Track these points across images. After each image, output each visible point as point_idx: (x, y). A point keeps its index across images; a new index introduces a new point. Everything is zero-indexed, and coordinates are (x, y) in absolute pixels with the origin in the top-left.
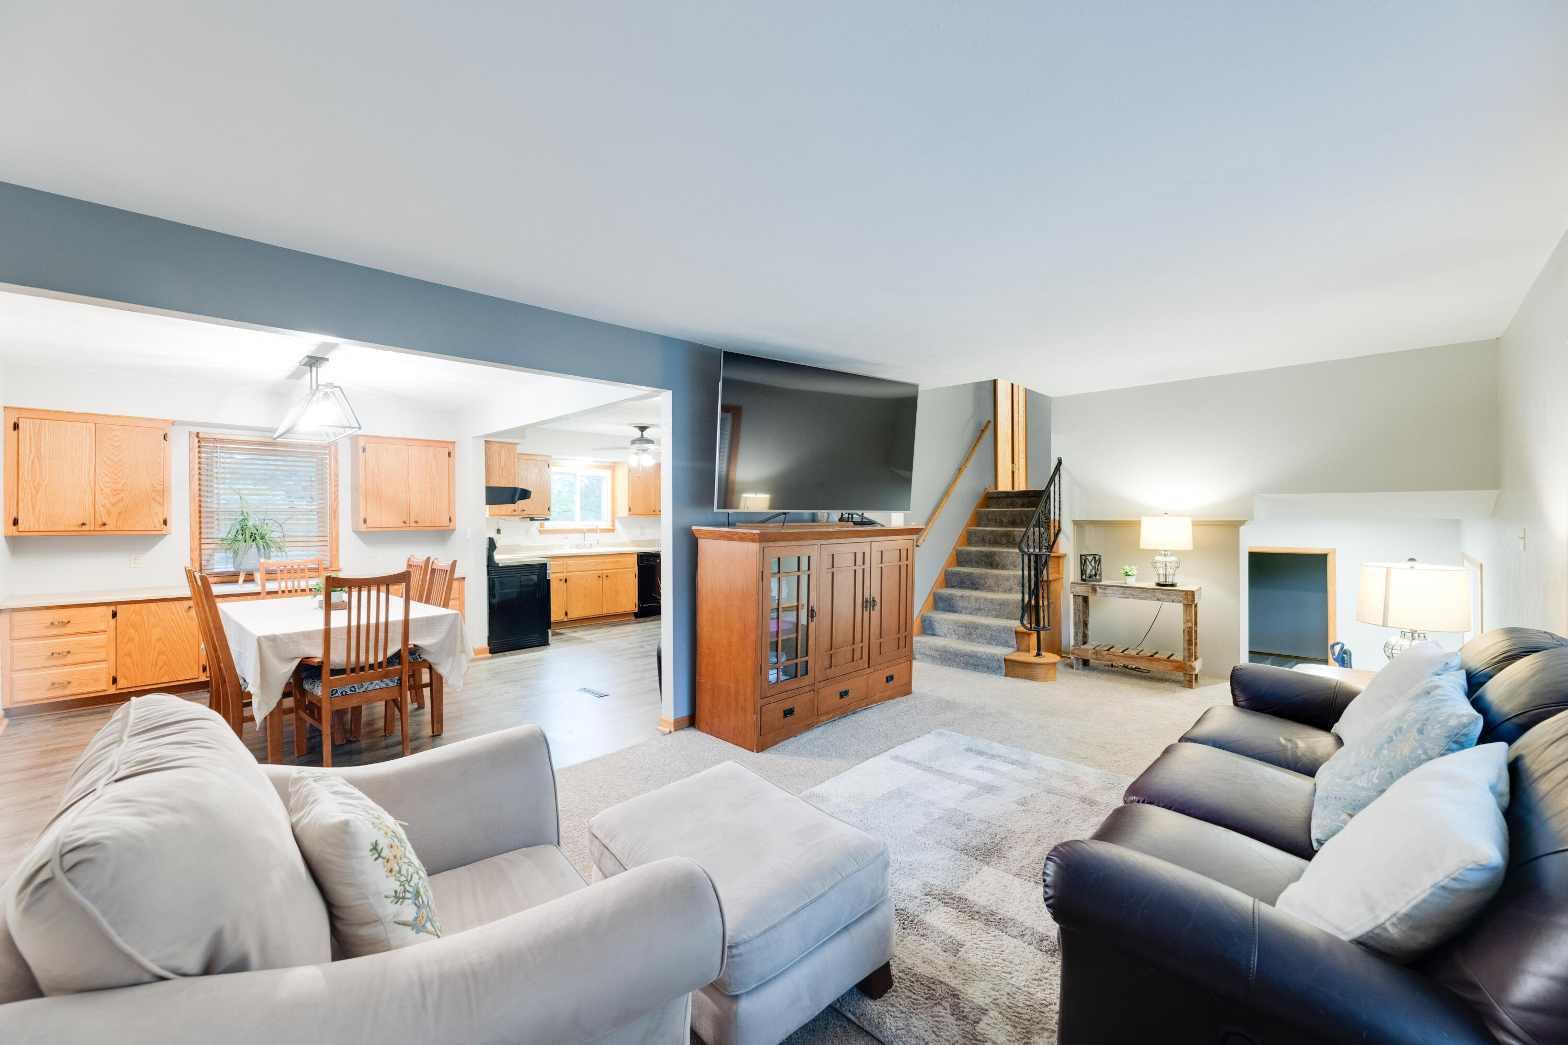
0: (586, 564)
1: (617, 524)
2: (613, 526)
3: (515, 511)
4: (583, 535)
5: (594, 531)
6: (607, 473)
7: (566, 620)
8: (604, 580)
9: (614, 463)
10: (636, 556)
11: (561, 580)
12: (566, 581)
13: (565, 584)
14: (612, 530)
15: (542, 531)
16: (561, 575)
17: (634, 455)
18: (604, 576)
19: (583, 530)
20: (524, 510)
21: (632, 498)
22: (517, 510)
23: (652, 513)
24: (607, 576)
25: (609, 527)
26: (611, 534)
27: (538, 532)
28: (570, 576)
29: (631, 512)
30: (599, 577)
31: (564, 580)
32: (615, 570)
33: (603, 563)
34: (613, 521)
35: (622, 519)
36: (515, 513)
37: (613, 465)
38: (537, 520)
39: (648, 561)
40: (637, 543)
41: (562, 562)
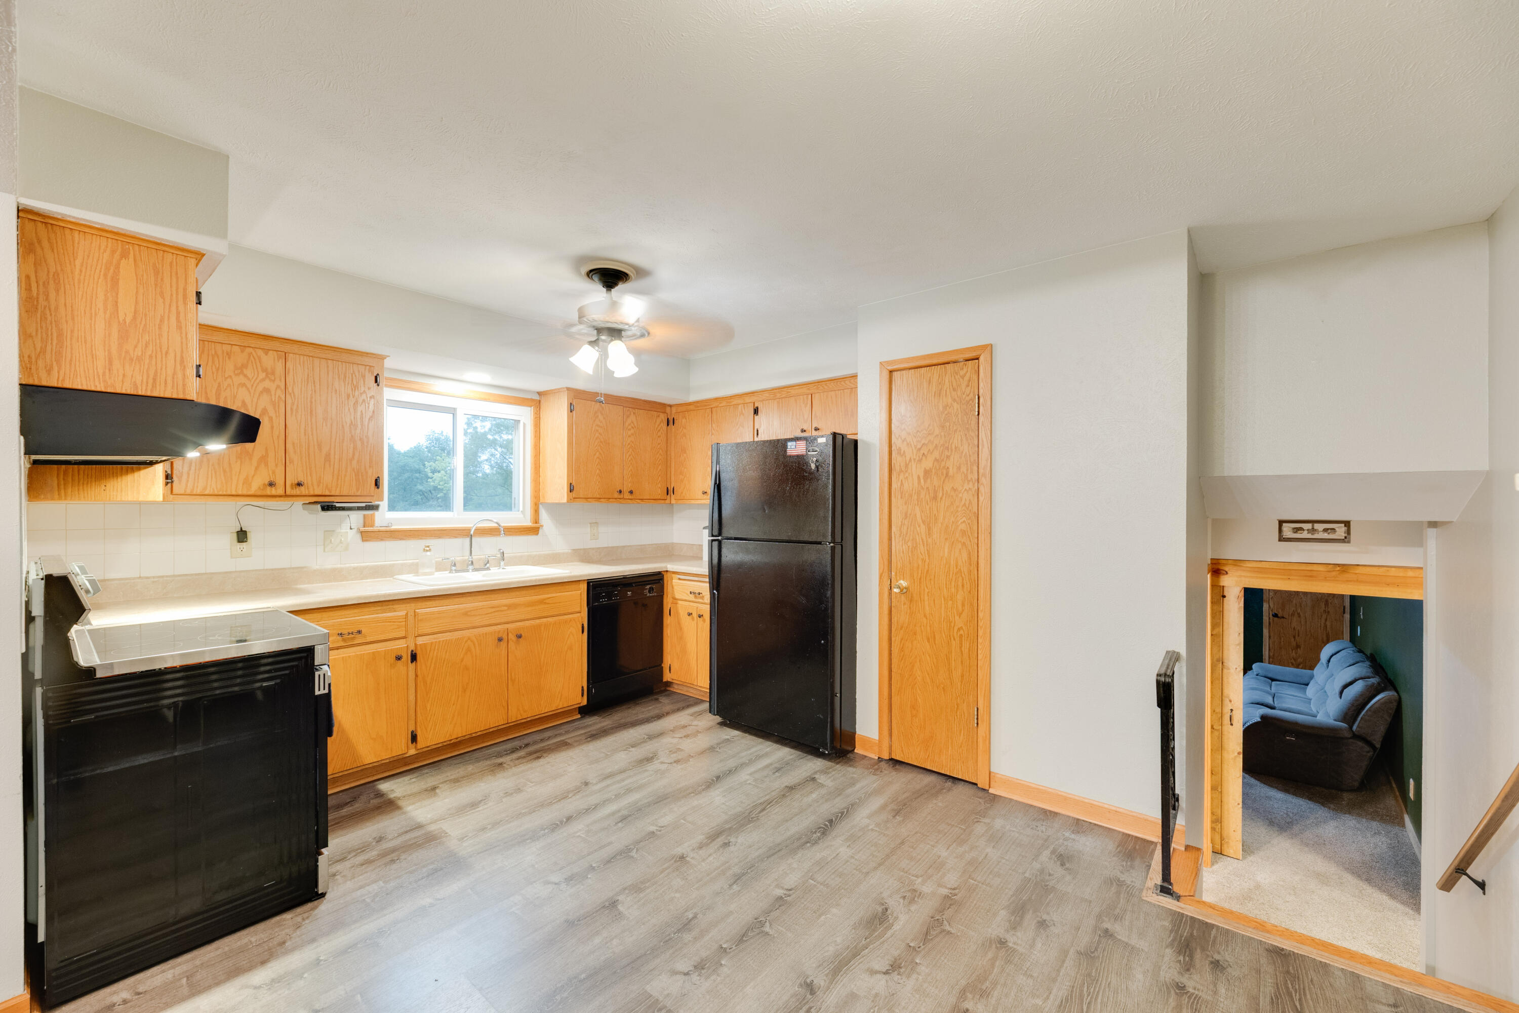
0: (466, 614)
1: (545, 518)
2: (536, 521)
3: (271, 484)
4: (468, 540)
5: (493, 532)
6: (524, 415)
7: (412, 752)
8: (512, 645)
9: (540, 394)
10: (584, 587)
11: (399, 658)
12: (414, 657)
13: (412, 666)
14: (534, 530)
15: (368, 535)
16: (401, 644)
17: (587, 348)
18: (512, 637)
19: (470, 530)
20: (299, 484)
21: (575, 464)
22: (280, 481)
23: (616, 495)
24: (519, 637)
25: (528, 523)
26: (531, 538)
27: (359, 536)
28: (424, 646)
29: (574, 494)
30: (500, 640)
31: (407, 657)
32: (538, 621)
33: (510, 607)
34: (536, 512)
35: (554, 508)
36: (270, 491)
37: (537, 397)
38: (343, 509)
39: (609, 596)
40: (585, 556)
41: (403, 613)
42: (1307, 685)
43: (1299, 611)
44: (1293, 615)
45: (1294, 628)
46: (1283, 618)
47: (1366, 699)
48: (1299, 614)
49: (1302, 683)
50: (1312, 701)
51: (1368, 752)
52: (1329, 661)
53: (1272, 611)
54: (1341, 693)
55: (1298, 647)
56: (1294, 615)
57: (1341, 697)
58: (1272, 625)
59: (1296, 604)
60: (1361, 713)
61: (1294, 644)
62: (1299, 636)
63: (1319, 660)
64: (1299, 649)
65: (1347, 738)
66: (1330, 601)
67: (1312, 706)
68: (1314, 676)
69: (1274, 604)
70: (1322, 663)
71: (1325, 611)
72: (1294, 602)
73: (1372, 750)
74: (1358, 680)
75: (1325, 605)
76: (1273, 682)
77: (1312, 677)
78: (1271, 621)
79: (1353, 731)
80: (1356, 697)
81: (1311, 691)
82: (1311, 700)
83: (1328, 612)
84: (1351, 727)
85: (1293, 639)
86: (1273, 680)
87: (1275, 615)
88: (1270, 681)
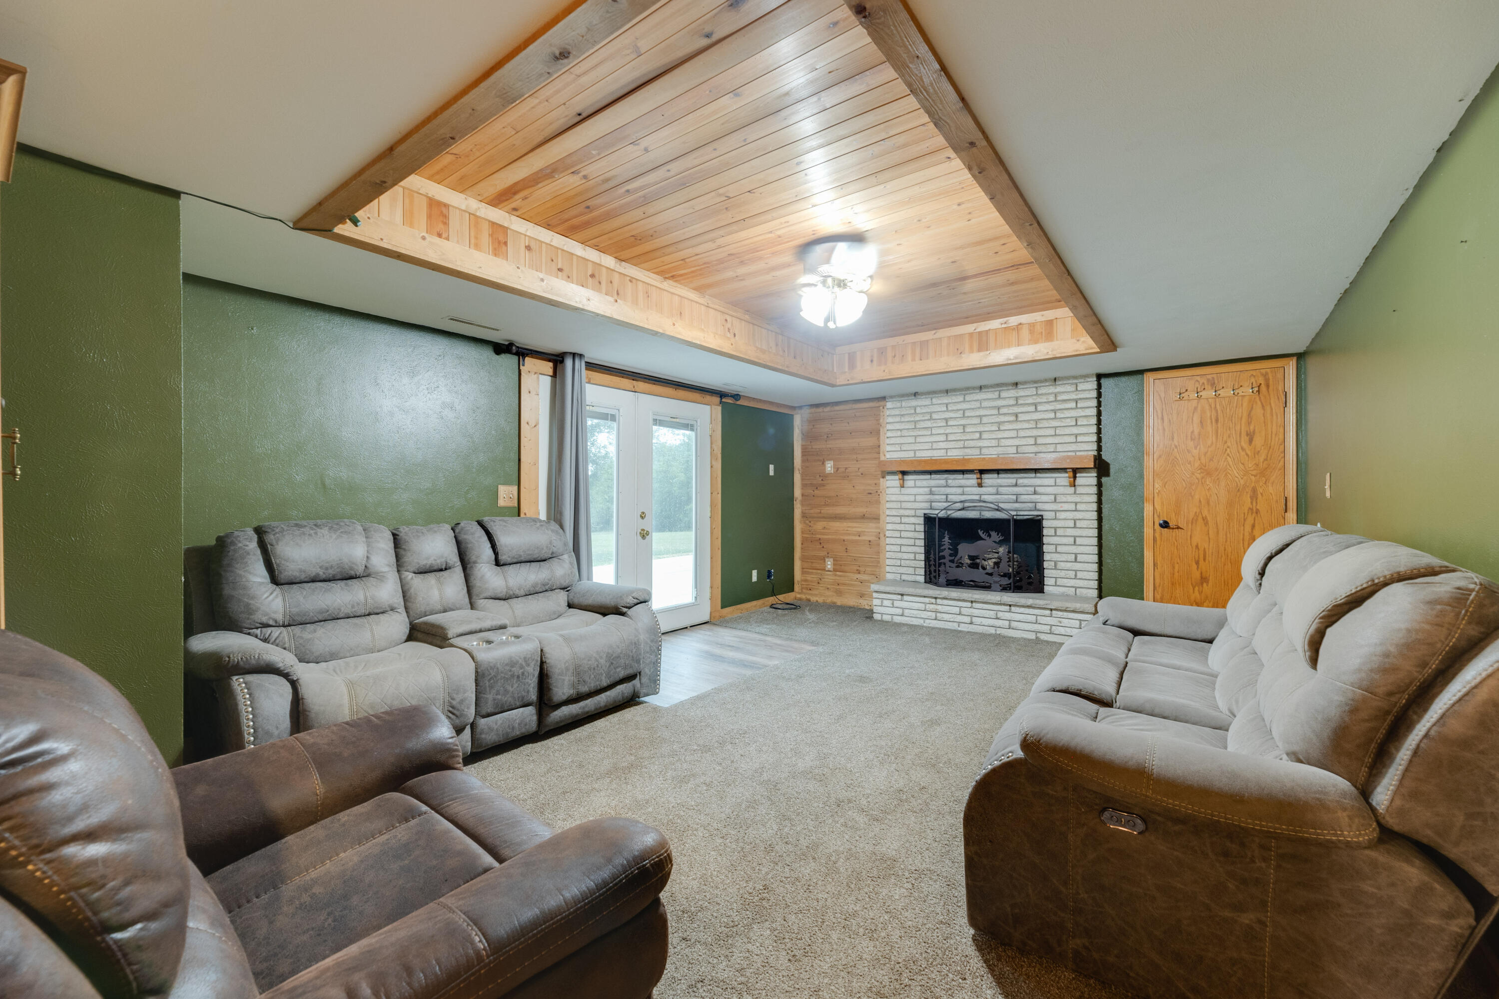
42: (1210, 641)
43: (1205, 513)
44: (1194, 521)
45: (1197, 547)
46: (1178, 528)
47: (1434, 665)
48: (1205, 519)
49: (1200, 637)
50: (1219, 679)
51: (1449, 915)
52: (1262, 574)
53: (1159, 516)
54: (1315, 644)
55: (1204, 579)
56: (1197, 520)
57: (1314, 661)
58: (1158, 542)
59: (1200, 501)
60: (1410, 727)
61: (1196, 575)
62: (1204, 560)
63: (1239, 579)
64: (1205, 585)
65: (1359, 846)
66: (1260, 490)
67: (1217, 694)
68: (1227, 619)
69: (1162, 503)
70: (1248, 586)
71: (1251, 509)
72: (1197, 497)
73: (1468, 906)
74: (1385, 584)
75: (1252, 498)
76: (1137, 638)
77: (1221, 623)
78: (1157, 535)
79: (1373, 810)
80: (1387, 655)
81: (1216, 653)
82: (1216, 677)
83: (1257, 512)
84: (1365, 793)
85: (1194, 566)
86: (1136, 633)
87: (1165, 525)
88: (1130, 635)
